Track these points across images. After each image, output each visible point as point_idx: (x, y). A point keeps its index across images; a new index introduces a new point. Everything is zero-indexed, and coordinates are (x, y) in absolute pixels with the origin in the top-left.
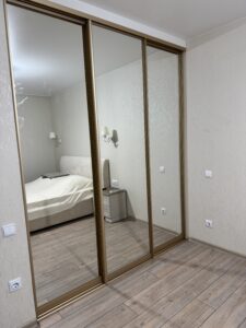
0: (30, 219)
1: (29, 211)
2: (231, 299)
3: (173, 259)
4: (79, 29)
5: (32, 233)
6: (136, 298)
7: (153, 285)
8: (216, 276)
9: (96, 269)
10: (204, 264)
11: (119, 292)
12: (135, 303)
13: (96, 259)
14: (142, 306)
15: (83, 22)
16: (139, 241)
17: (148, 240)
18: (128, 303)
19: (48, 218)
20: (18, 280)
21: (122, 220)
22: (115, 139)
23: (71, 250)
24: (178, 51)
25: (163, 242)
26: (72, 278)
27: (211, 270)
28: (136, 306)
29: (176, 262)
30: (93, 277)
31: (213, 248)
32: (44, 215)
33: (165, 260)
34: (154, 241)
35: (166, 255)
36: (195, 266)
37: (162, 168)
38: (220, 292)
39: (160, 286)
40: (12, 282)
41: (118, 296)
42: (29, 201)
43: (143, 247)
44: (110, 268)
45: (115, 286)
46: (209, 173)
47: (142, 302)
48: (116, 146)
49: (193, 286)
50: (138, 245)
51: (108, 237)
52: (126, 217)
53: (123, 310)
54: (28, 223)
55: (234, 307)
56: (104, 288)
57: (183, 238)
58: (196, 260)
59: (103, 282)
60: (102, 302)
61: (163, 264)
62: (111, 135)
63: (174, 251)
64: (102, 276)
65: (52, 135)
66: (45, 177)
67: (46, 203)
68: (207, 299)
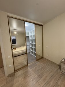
2: (50, 71)
7: (36, 67)
20: (11, 65)
24: (42, 26)
33: (39, 62)
35: (39, 61)
38: (47, 69)
40: (10, 66)
55: (50, 73)
63: (41, 60)
68: (45, 71)
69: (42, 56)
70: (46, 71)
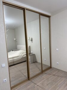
0: (9, 62)
1: (9, 60)
3: (48, 73)
4: (22, 11)
5: (10, 66)
6: (38, 84)
7: (43, 81)
8: (60, 78)
9: (27, 76)
10: (56, 75)
11: (33, 83)
12: (38, 86)
13: (27, 74)
14: (40, 87)
15: (24, 9)
16: (38, 68)
17: (41, 68)
18: (36, 86)
19: (14, 62)
20: (6, 79)
21: (34, 63)
22: (32, 40)
23: (20, 71)
25: (45, 68)
26: (20, 79)
27: (58, 76)
28: (38, 87)
29: (49, 74)
30: (26, 78)
31: (59, 70)
32: (13, 61)
33: (46, 74)
34: (43, 68)
35: (46, 72)
36: (54, 75)
37: (45, 48)
39: (45, 81)
40: (4, 80)
41: (33, 84)
42: (9, 57)
43: (40, 70)
44: (31, 76)
45: (32, 81)
46: (57, 49)
47: (40, 85)
48: (32, 42)
49: (53, 81)
50: (38, 69)
51: (30, 67)
52: (35, 62)
53: (34, 88)
54: (9, 63)
56: (29, 82)
57: (50, 67)
58: (54, 73)
59: (29, 80)
60: (29, 85)
61: (45, 75)
62: (31, 39)
64: (29, 78)
65: (15, 39)
66: (13, 51)
67: (13, 58)
68: (57, 84)
69: (50, 66)
70: (59, 84)
